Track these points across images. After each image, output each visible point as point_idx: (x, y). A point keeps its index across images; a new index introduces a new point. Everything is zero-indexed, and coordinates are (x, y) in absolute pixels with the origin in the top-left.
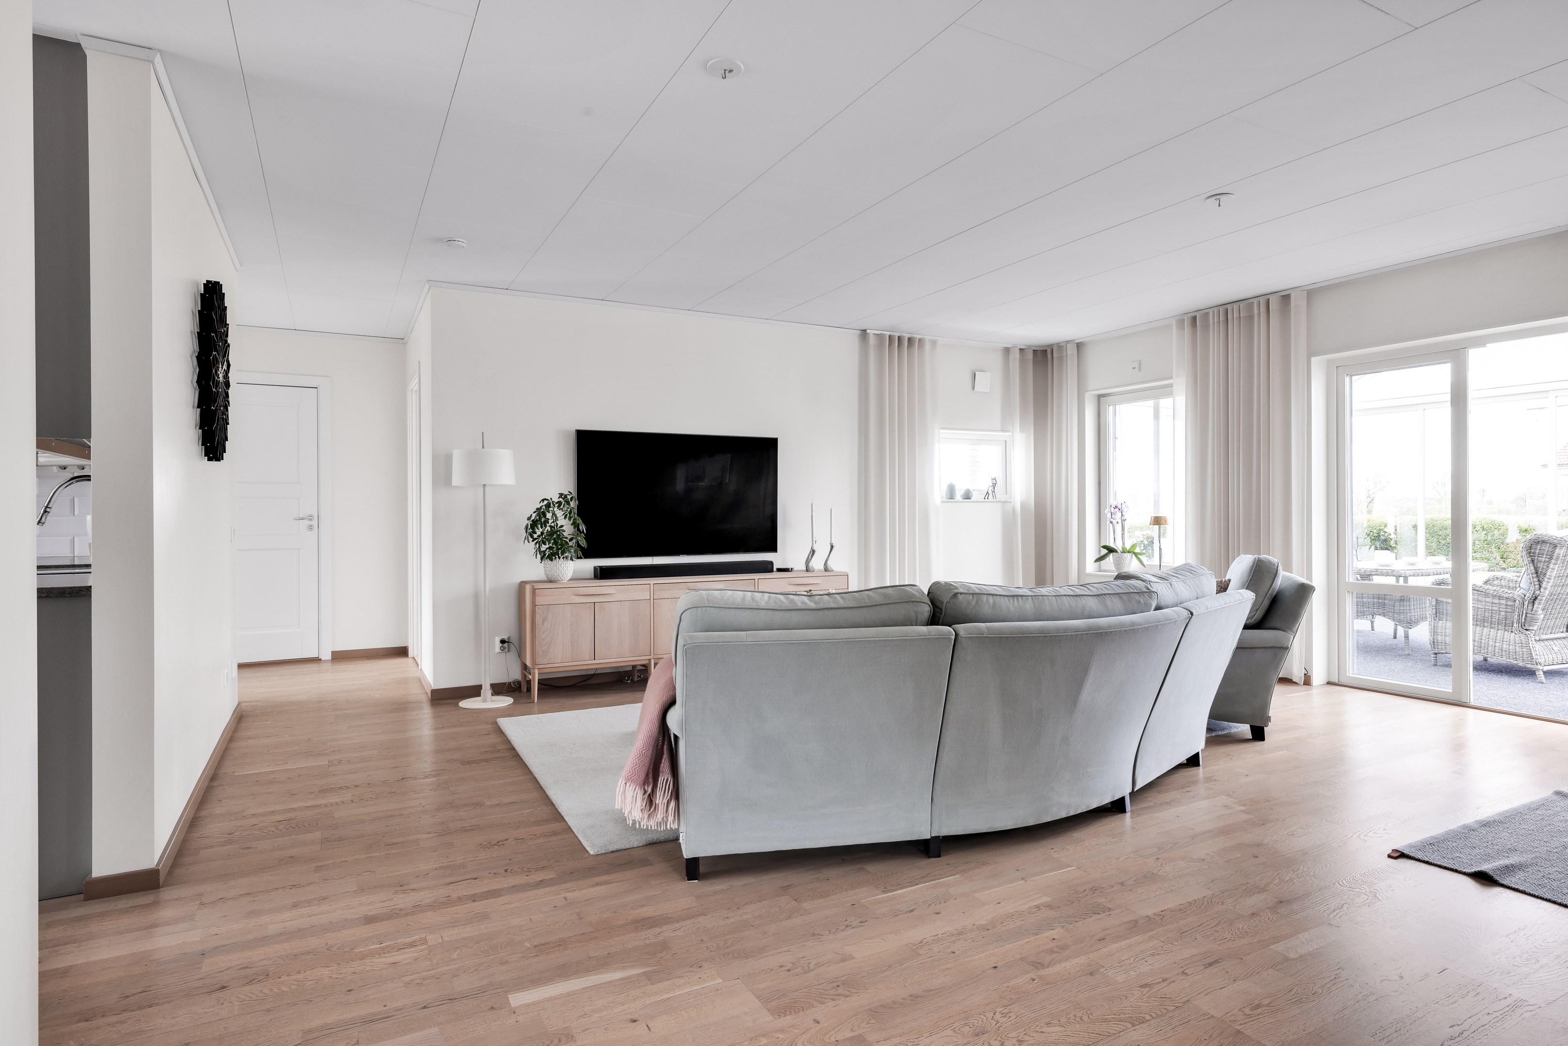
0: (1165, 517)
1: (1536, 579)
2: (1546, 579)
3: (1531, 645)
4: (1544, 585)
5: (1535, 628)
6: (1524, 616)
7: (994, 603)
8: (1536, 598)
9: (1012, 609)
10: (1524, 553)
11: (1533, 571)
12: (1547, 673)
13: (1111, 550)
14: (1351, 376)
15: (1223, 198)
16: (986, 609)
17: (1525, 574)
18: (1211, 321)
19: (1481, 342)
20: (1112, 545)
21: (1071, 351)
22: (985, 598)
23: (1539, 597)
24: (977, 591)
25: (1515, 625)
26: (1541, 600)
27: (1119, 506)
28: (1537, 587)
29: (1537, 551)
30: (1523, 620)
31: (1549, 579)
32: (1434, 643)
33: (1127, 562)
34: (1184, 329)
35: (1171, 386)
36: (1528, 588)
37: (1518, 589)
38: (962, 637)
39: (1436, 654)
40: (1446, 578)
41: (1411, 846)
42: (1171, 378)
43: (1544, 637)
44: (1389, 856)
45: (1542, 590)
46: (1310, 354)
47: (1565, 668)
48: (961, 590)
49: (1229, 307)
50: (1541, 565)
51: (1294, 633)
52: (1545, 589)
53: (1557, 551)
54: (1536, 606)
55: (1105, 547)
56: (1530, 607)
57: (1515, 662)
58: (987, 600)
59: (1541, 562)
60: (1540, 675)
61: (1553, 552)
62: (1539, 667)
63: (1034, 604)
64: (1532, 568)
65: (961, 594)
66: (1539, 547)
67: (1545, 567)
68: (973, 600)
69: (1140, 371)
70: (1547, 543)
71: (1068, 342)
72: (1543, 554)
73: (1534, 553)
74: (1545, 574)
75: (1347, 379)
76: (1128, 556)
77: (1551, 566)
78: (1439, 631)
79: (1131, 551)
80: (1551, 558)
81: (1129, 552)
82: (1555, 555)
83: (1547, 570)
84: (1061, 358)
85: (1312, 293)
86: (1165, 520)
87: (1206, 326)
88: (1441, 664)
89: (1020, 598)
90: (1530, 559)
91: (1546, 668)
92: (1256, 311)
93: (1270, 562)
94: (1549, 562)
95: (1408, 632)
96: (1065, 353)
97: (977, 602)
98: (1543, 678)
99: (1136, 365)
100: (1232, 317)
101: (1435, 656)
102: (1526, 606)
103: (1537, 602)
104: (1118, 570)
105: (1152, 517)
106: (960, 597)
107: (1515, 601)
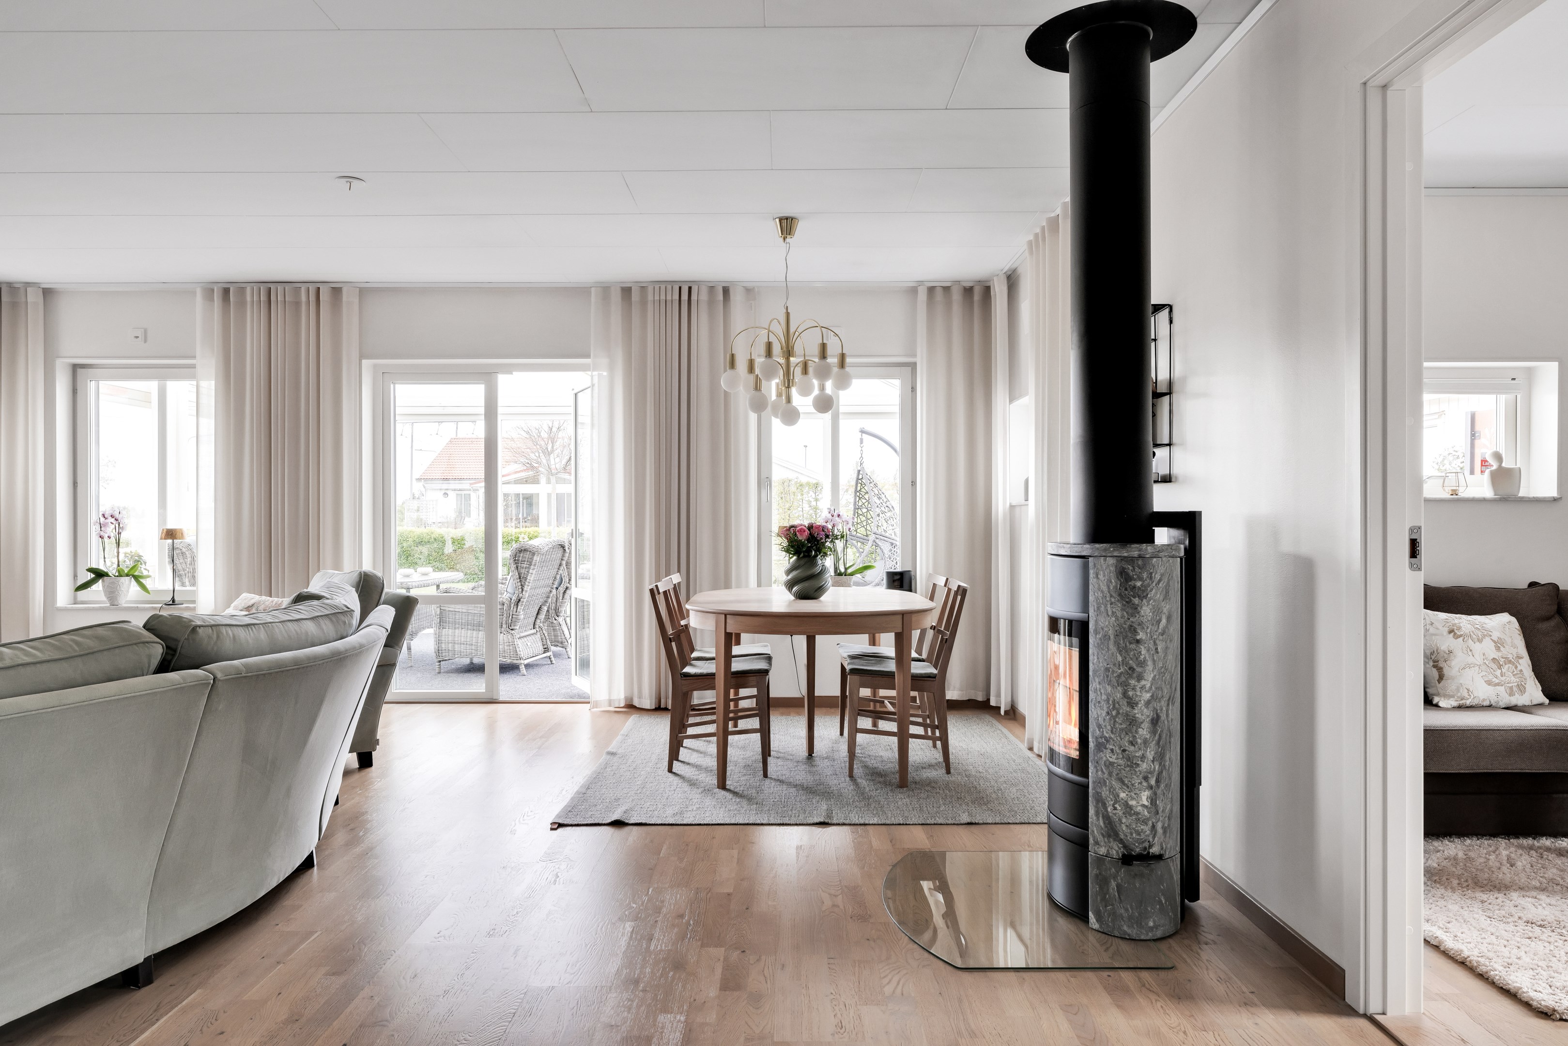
0: (181, 529)
1: (519, 584)
2: (527, 583)
3: (516, 643)
4: (525, 589)
5: (518, 628)
6: (510, 617)
7: (234, 635)
8: (519, 600)
9: (251, 641)
10: (512, 561)
11: (518, 576)
12: (527, 666)
13: (99, 575)
14: (394, 384)
15: (355, 183)
16: (228, 646)
17: (512, 580)
18: (249, 299)
19: (509, 369)
20: (102, 567)
21: (34, 298)
22: (223, 630)
23: (522, 600)
24: (213, 623)
25: (504, 626)
26: (523, 602)
27: (117, 516)
28: (520, 590)
29: (520, 559)
30: (510, 621)
31: (529, 583)
32: (438, 652)
33: (124, 588)
34: (213, 300)
35: (193, 366)
36: (513, 592)
37: (506, 593)
38: (219, 680)
39: (440, 661)
40: (449, 587)
41: (558, 816)
42: (194, 357)
43: (522, 635)
44: (552, 829)
45: (524, 593)
46: (362, 357)
47: (536, 660)
48: (199, 623)
49: (272, 286)
50: (523, 571)
51: (400, 648)
52: (526, 591)
53: (535, 558)
54: (519, 607)
55: (91, 570)
56: (515, 609)
57: (504, 660)
58: (227, 632)
59: (523, 568)
60: (522, 667)
61: (532, 559)
62: (522, 661)
63: (267, 633)
64: (517, 574)
65: (200, 626)
66: (522, 555)
67: (526, 572)
68: (213, 634)
69: (145, 341)
70: (528, 551)
71: (28, 284)
72: (524, 561)
73: (518, 560)
74: (526, 579)
75: (392, 386)
76: (125, 580)
77: (531, 571)
78: (443, 639)
79: (131, 573)
80: (530, 565)
81: (127, 575)
82: (534, 561)
83: (527, 575)
84: (14, 305)
85: (365, 292)
86: (182, 534)
87: (242, 303)
88: (446, 670)
89: (253, 626)
90: (515, 566)
91: (526, 662)
92: (304, 298)
93: (376, 576)
94: (529, 568)
95: (410, 644)
96: (23, 299)
97: (218, 637)
98: (525, 671)
99: (139, 333)
100: (275, 299)
101: (439, 664)
102: (512, 608)
103: (520, 604)
104: (110, 600)
105: (163, 530)
106: (200, 631)
107: (504, 605)
